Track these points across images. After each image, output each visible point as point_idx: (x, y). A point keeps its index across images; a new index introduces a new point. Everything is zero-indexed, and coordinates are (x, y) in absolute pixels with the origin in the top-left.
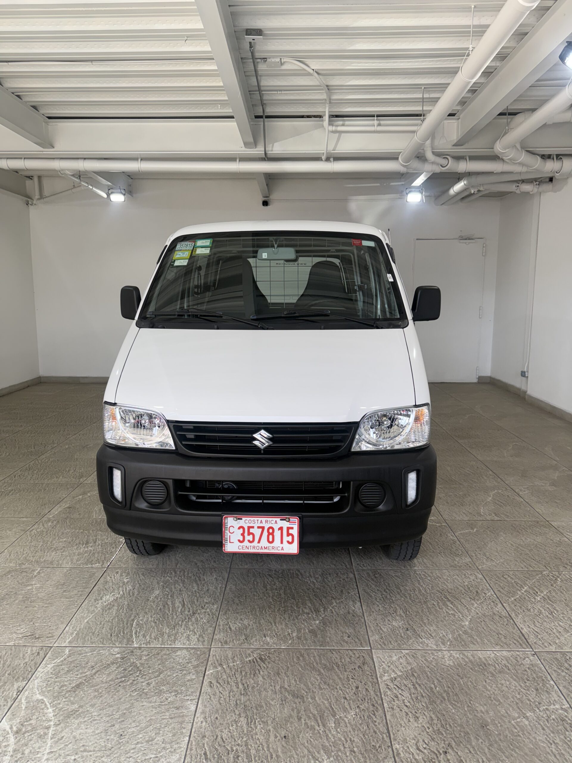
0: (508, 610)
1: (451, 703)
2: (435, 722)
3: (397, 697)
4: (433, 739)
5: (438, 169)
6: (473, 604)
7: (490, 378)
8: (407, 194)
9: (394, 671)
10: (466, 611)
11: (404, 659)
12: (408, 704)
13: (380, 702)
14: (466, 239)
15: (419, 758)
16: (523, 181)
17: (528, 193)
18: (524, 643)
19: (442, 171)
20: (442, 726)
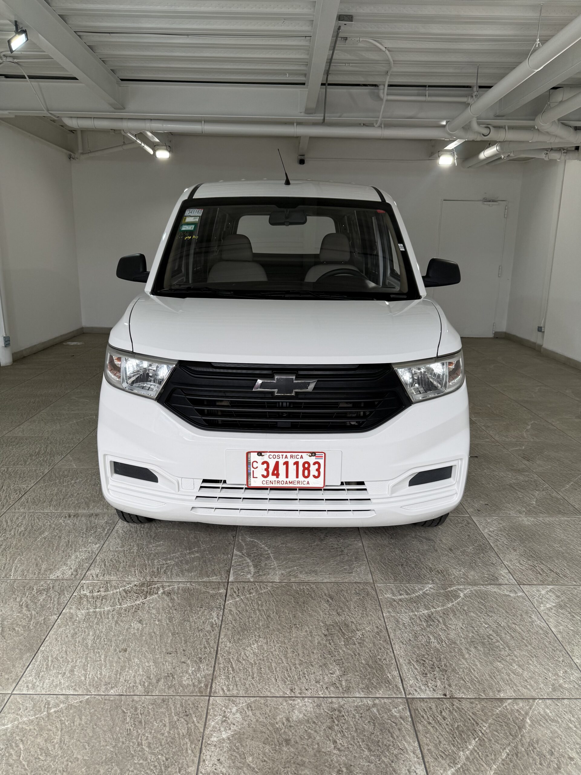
0: (562, 495)
1: (536, 543)
2: (528, 552)
3: (498, 540)
4: (529, 560)
5: (479, 138)
6: (536, 492)
7: (505, 333)
8: (439, 157)
9: (491, 527)
10: (531, 496)
11: (496, 521)
12: (507, 544)
13: (487, 542)
14: (490, 201)
15: (523, 568)
16: (552, 149)
17: (556, 160)
18: (578, 513)
19: (483, 139)
20: (533, 553)
